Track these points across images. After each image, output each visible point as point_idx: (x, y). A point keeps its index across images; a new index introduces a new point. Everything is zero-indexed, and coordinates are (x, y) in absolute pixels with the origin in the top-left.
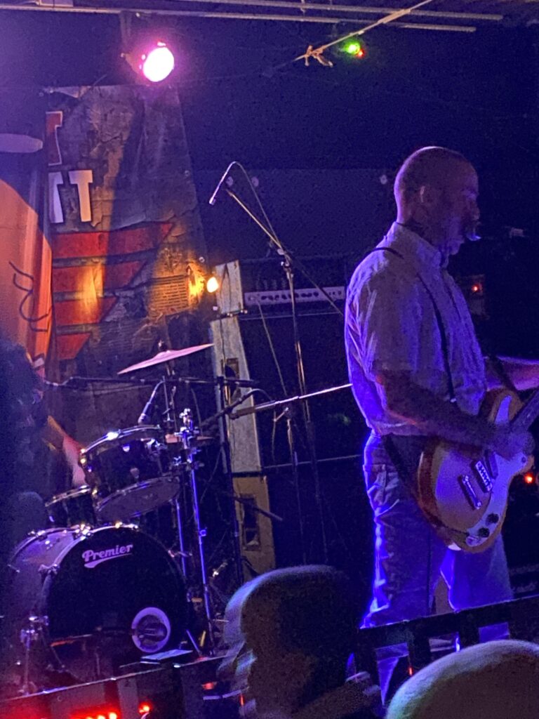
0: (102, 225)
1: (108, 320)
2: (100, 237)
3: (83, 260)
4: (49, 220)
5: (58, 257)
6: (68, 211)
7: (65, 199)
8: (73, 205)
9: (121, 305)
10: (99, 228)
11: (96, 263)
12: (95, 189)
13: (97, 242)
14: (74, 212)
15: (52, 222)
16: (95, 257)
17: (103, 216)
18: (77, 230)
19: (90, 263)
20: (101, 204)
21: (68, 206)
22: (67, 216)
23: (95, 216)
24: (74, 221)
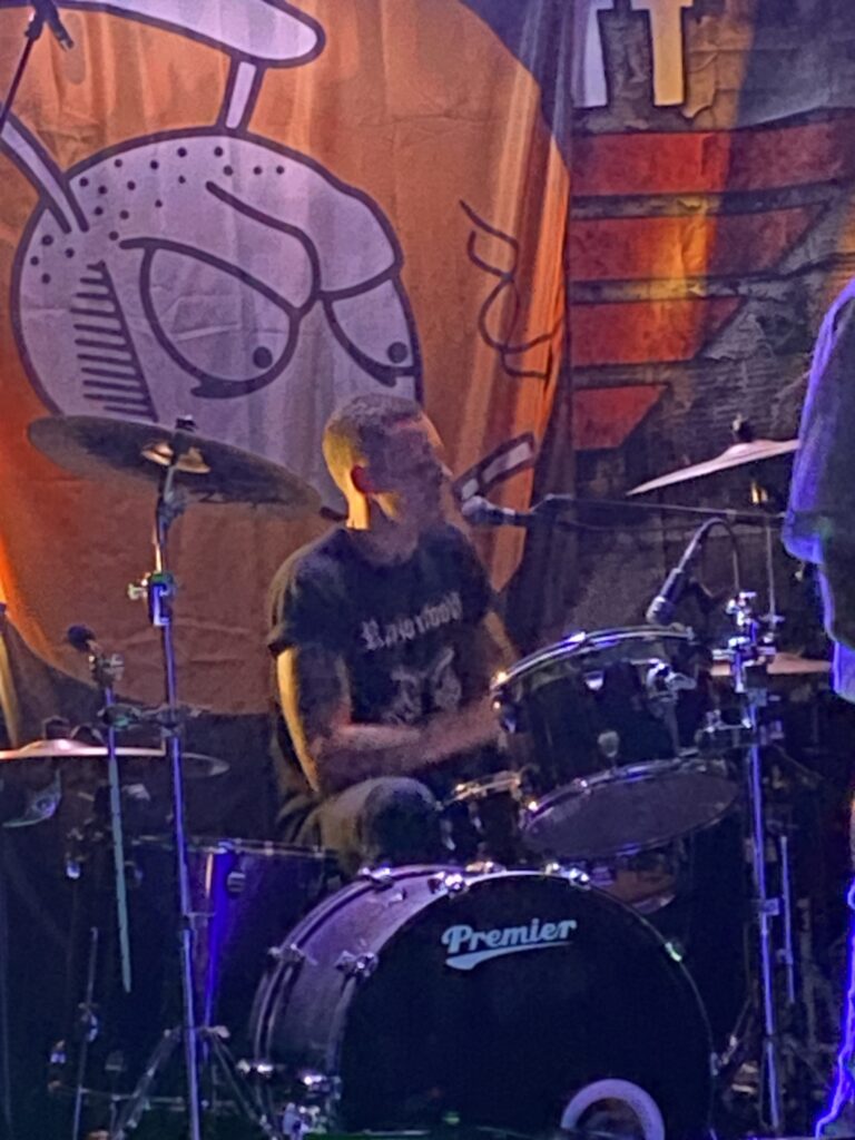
0: (712, 114)
1: (715, 354)
2: (707, 144)
3: (655, 203)
4: (569, 99)
5: (585, 193)
6: (620, 78)
7: (616, 46)
8: (634, 62)
9: (752, 317)
10: (706, 122)
11: (693, 209)
12: (699, 21)
13: (699, 157)
14: (635, 80)
15: (577, 104)
16: (689, 195)
17: (717, 93)
18: (642, 125)
19: (675, 210)
20: (715, 59)
21: (621, 65)
22: (617, 91)
23: (696, 88)
24: (634, 104)
